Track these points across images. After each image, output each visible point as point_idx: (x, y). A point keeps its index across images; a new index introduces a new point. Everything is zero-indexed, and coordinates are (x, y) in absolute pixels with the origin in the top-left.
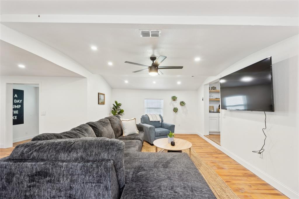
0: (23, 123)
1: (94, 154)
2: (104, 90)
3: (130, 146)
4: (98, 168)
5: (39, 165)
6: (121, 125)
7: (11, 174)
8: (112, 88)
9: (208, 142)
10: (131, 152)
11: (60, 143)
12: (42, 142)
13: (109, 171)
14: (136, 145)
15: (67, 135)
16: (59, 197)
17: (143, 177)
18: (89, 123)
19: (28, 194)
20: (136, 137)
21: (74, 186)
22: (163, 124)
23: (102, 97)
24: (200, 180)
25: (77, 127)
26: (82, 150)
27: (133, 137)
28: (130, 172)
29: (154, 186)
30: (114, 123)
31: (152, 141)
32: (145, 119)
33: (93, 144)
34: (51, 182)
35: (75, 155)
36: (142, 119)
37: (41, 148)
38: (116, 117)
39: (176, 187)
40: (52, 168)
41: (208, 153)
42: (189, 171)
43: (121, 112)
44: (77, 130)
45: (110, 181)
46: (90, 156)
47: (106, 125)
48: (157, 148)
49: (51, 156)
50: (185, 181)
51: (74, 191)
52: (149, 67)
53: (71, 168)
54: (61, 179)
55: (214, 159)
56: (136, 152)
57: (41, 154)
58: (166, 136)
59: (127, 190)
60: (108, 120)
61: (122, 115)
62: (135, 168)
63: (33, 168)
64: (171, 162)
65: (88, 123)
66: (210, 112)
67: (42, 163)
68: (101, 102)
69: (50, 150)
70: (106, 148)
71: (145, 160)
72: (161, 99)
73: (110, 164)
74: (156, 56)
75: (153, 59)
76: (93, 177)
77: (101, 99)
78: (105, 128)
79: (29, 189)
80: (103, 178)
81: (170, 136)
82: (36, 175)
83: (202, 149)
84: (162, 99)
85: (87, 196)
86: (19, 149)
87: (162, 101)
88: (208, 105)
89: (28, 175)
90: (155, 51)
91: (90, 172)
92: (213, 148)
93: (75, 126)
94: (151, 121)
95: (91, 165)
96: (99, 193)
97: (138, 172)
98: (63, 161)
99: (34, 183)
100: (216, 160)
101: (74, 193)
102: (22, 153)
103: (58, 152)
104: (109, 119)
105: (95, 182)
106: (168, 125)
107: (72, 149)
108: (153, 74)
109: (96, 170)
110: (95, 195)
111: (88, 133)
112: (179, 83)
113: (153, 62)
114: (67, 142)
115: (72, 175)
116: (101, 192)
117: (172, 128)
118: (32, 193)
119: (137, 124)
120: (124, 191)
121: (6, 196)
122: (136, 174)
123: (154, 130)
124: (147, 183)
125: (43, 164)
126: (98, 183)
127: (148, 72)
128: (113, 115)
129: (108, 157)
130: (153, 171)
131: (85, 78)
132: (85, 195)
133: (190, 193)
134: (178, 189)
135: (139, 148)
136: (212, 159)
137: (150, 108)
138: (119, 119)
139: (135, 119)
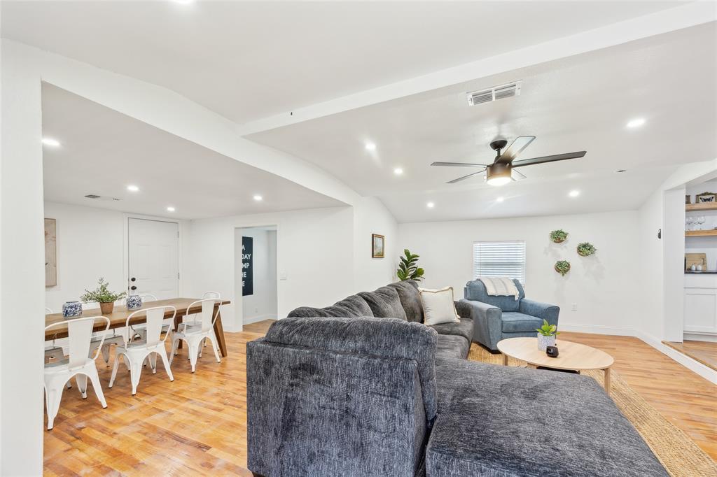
0: (252, 294)
1: (383, 345)
2: (382, 226)
3: (442, 346)
4: (391, 370)
5: (304, 354)
6: (420, 301)
7: (269, 363)
8: (399, 222)
9: (676, 363)
10: (446, 358)
11: (328, 323)
12: (303, 319)
13: (411, 379)
14: (456, 346)
15: (333, 312)
16: (331, 408)
17: (475, 408)
18: (362, 293)
19: (289, 395)
20: (455, 329)
21: (352, 394)
22: (525, 303)
23: (378, 241)
24: (631, 442)
25: (345, 300)
26: (363, 338)
27: (446, 329)
28: (445, 395)
29: (501, 428)
30: (406, 297)
31: (493, 342)
32: (476, 291)
33: (381, 328)
34: (319, 383)
35: (352, 345)
36: (468, 291)
37: (303, 329)
38: (410, 285)
39: (557, 439)
40: (321, 361)
41: (673, 393)
42: (597, 416)
43: (419, 273)
44: (345, 305)
45: (413, 398)
46: (377, 349)
47: (392, 300)
48: (506, 357)
49: (318, 341)
50: (584, 433)
51: (352, 403)
52: (488, 166)
53: (349, 365)
54: (334, 381)
55: (694, 413)
56: (457, 359)
57: (304, 338)
58: (532, 334)
59: (443, 424)
60: (395, 290)
61: (419, 280)
62: (457, 389)
63: (296, 357)
64: (547, 391)
65: (360, 295)
66: (688, 271)
67: (308, 352)
68: (377, 254)
69: (315, 332)
70: (403, 338)
71: (480, 377)
72: (518, 241)
73: (413, 366)
74: (506, 137)
75: (498, 145)
76: (384, 385)
77: (376, 246)
78: (389, 306)
79: (291, 389)
80: (400, 390)
81: (544, 332)
82: (300, 369)
83: (653, 381)
84: (523, 241)
85: (372, 415)
86: (277, 327)
87: (523, 245)
88: (681, 251)
89: (290, 367)
90: (505, 127)
91: (377, 375)
92: (697, 381)
93: (341, 299)
94: (490, 296)
95: (380, 364)
96: (394, 416)
97: (465, 398)
98: (336, 353)
99: (298, 380)
100: (703, 415)
101: (353, 407)
102: (281, 334)
103: (327, 337)
104: (397, 287)
105: (386, 393)
106: (539, 307)
107: (347, 335)
108: (500, 181)
109: (388, 374)
110: (386, 418)
111: (362, 312)
112: (574, 194)
113: (499, 153)
114: (337, 322)
115: (350, 376)
116: (396, 415)
117: (551, 314)
118: (295, 395)
119: (455, 302)
120: (435, 424)
121: (264, 393)
122: (459, 399)
123: (500, 317)
124: (485, 419)
125: (309, 354)
126: (391, 397)
127: (485, 177)
128: (399, 280)
129: (408, 354)
130: (498, 400)
131: (350, 206)
132: (370, 413)
133: (597, 460)
134: (563, 446)
135: (462, 352)
136: (689, 412)
137: (487, 264)
138: (416, 288)
139: (452, 288)
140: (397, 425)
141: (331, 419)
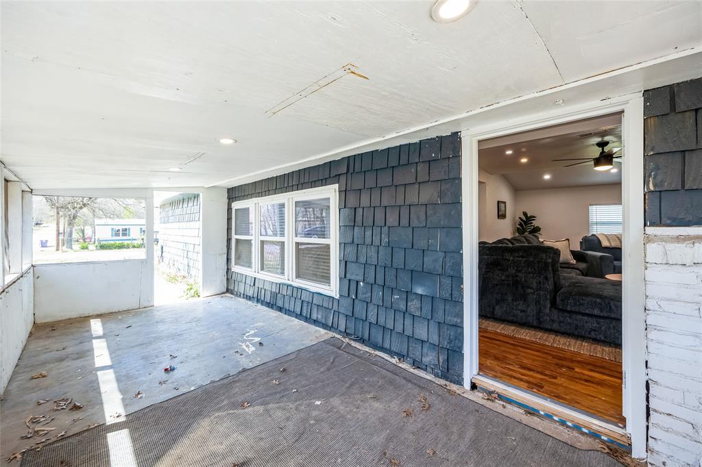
2: (505, 195)
8: (516, 190)
16: (507, 281)
17: (582, 286)
20: (573, 266)
21: (519, 274)
23: (502, 206)
26: (522, 252)
32: (591, 243)
33: (531, 248)
34: (501, 270)
35: (517, 254)
36: (583, 243)
38: (533, 237)
43: (535, 230)
46: (530, 256)
49: (499, 253)
51: (519, 278)
52: (594, 159)
53: (517, 262)
54: (509, 269)
62: (572, 282)
68: (501, 216)
70: (543, 251)
74: (608, 140)
75: (602, 144)
76: (535, 269)
77: (501, 209)
91: (531, 266)
94: (604, 247)
95: (533, 261)
96: (540, 282)
97: (576, 284)
101: (519, 280)
105: (536, 273)
107: (513, 251)
108: (604, 168)
110: (536, 283)
113: (603, 149)
115: (517, 266)
119: (571, 251)
123: (612, 263)
125: (495, 258)
126: (539, 274)
127: (593, 166)
128: (518, 235)
132: (528, 282)
137: (603, 223)
138: (538, 239)
139: (568, 240)
140: (542, 286)
141: (508, 285)
